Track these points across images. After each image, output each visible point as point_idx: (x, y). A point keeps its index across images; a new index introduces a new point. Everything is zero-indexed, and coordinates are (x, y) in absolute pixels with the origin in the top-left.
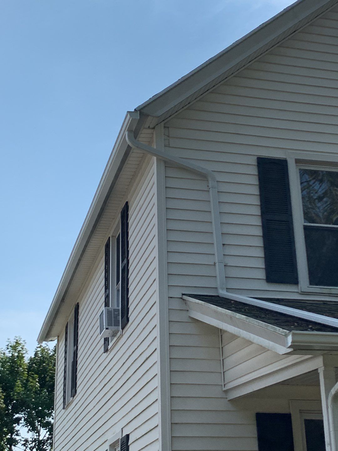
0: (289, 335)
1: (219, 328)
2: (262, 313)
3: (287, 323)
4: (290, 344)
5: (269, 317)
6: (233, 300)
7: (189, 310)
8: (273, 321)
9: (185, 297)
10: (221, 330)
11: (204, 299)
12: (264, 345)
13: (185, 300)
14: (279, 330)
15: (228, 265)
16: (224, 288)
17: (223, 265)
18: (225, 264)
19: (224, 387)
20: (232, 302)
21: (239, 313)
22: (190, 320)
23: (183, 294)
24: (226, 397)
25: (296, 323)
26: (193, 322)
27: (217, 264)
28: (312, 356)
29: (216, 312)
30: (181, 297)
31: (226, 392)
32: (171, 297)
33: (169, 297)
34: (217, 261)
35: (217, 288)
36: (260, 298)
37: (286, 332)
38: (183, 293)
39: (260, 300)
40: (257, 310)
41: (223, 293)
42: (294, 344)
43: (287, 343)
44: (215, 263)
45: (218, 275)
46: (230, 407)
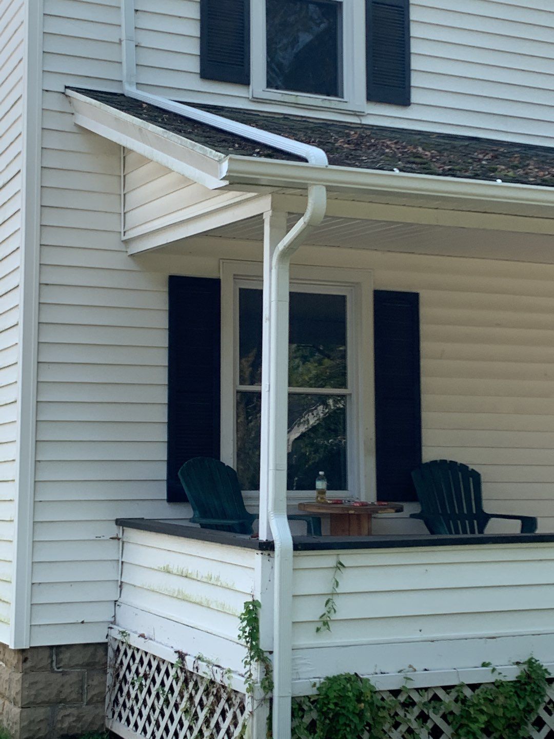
0: (225, 161)
1: (120, 146)
2: (189, 125)
3: (224, 144)
4: (224, 174)
5: (199, 132)
6: (146, 103)
7: (75, 113)
8: (203, 139)
9: (69, 92)
10: (124, 147)
11: (100, 98)
12: (187, 174)
13: (70, 97)
14: (211, 152)
15: (142, 45)
16: (133, 82)
17: (133, 45)
18: (137, 44)
19: (124, 235)
20: (145, 105)
21: (153, 123)
22: (75, 130)
23: (66, 87)
24: (125, 250)
25: (238, 144)
26: (80, 133)
27: (124, 43)
28: (256, 194)
29: (117, 119)
30: (63, 91)
31: (126, 242)
32: (47, 91)
33: (43, 90)
34: (124, 38)
35: (121, 81)
36: (189, 103)
37: (220, 157)
38: (67, 85)
39: (188, 105)
40: (180, 120)
41: (131, 91)
42: (231, 174)
43: (221, 172)
44: (121, 40)
45: (124, 60)
46: (131, 265)
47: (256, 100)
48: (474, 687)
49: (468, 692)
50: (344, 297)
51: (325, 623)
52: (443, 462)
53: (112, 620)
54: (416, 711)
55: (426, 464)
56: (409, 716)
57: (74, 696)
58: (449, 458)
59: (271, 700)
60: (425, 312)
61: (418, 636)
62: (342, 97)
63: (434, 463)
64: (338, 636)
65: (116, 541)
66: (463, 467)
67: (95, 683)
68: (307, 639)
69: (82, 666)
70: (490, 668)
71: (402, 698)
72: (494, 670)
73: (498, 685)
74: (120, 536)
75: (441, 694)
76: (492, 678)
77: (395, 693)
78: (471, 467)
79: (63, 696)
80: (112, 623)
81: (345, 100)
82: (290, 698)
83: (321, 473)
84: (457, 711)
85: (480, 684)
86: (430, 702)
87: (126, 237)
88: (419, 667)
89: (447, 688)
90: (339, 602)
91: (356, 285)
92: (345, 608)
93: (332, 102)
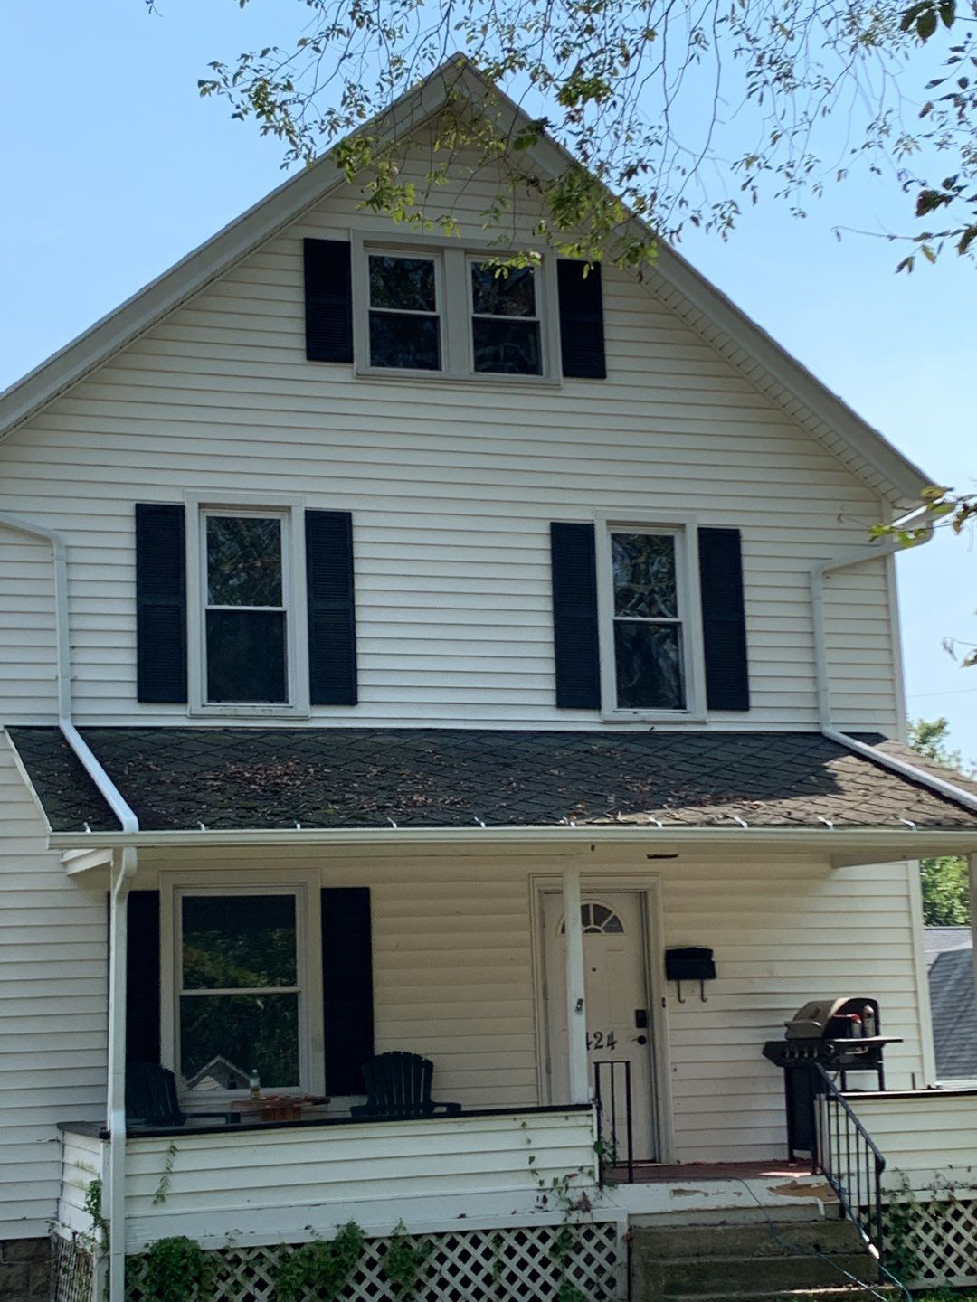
9: (6, 732)
15: (78, 679)
16: (68, 715)
17: (69, 679)
18: (72, 679)
23: (5, 727)
24: (64, 872)
27: (60, 679)
30: (3, 730)
31: (64, 864)
34: (59, 674)
35: (58, 715)
38: (6, 725)
41: (64, 725)
44: (57, 678)
45: (60, 696)
46: (70, 884)
47: (193, 717)
48: (296, 1246)
49: (291, 1251)
50: (294, 896)
51: (160, 1197)
52: (396, 1054)
53: (54, 1216)
54: (242, 1267)
55: (378, 1056)
56: (235, 1271)
57: (20, 1286)
58: (403, 1049)
59: (109, 1258)
60: (377, 905)
61: (247, 1205)
62: (288, 702)
63: (386, 1055)
64: (171, 1207)
65: (56, 1144)
66: (418, 1058)
67: (40, 1274)
68: (143, 1209)
69: (27, 1259)
70: (310, 1231)
71: (229, 1256)
72: (312, 1233)
73: (317, 1244)
74: (60, 1138)
75: (266, 1252)
76: (312, 1239)
77: (223, 1252)
78: (424, 1057)
79: (9, 1286)
80: (54, 1219)
81: (290, 704)
82: (123, 1256)
83: (255, 1071)
84: (279, 1266)
85: (303, 1244)
86: (254, 1259)
87: (64, 859)
88: (246, 1231)
89: (272, 1248)
90: (171, 1178)
91: (304, 885)
92: (178, 1184)
93: (277, 708)
